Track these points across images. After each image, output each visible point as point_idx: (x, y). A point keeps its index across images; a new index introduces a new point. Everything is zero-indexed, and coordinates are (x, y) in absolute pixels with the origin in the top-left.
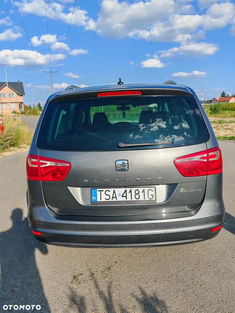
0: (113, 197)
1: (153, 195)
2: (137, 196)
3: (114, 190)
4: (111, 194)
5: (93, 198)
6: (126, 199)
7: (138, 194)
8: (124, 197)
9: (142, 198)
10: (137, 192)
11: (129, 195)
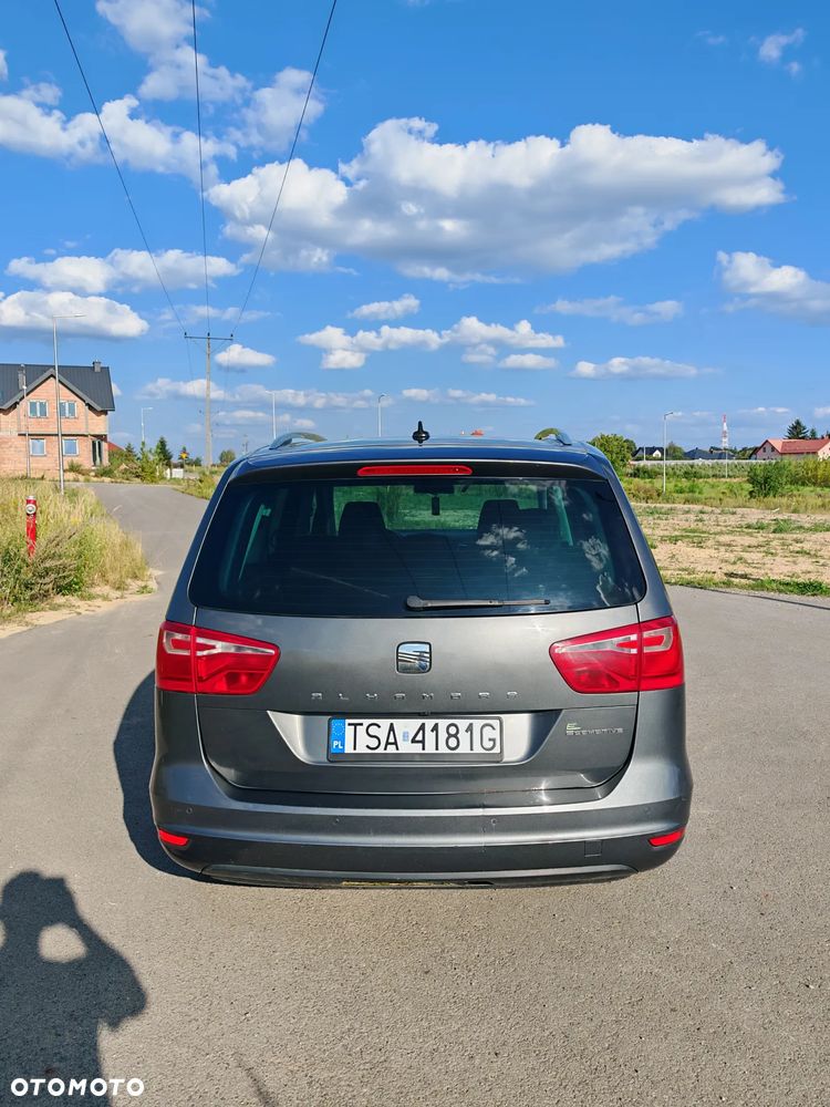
0: (388, 743)
1: (494, 740)
2: (453, 742)
3: (392, 724)
4: (382, 733)
5: (336, 743)
6: (424, 749)
7: (455, 736)
8: (418, 742)
9: (464, 748)
10: (453, 730)
11: (430, 736)
